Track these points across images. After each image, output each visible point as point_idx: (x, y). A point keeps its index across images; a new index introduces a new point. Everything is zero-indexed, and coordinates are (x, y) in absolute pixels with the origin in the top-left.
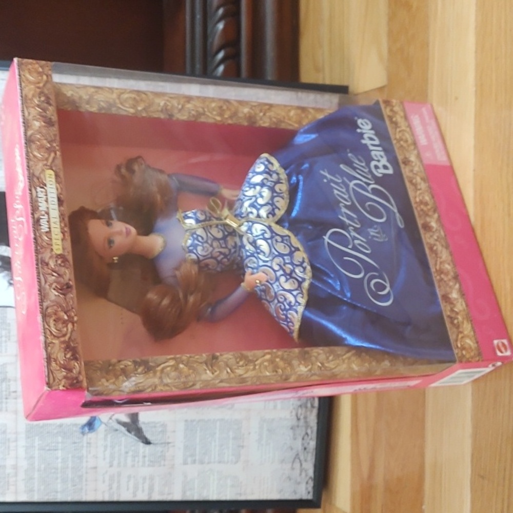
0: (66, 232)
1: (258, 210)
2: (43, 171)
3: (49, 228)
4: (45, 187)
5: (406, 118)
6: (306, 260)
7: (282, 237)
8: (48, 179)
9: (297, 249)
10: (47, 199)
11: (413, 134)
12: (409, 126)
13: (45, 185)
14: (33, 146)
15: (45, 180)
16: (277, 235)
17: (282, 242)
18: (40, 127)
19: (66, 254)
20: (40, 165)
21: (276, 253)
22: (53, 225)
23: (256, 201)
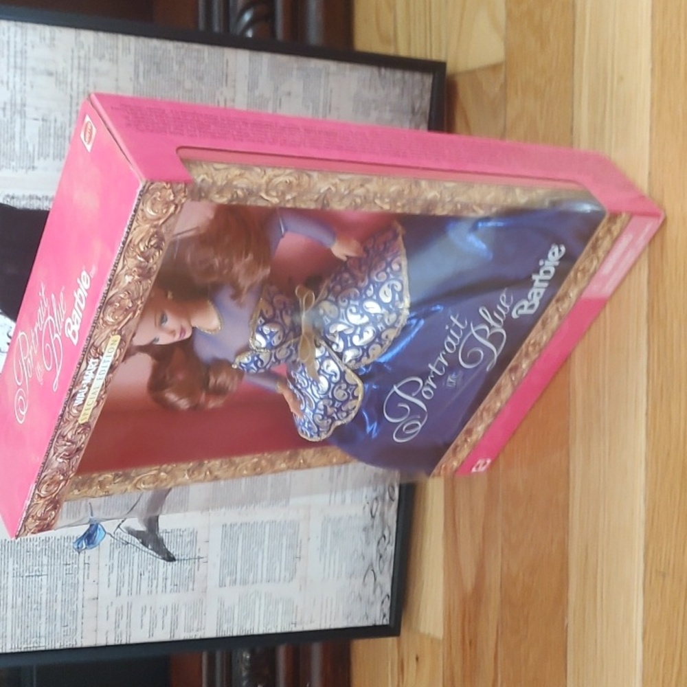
0: (103, 399)
1: (346, 348)
2: (108, 337)
3: (84, 401)
4: (101, 357)
5: (615, 241)
6: (356, 409)
7: (348, 385)
8: (109, 346)
9: (356, 398)
10: (97, 370)
11: (602, 263)
12: (608, 252)
13: (102, 354)
14: (110, 309)
15: (105, 350)
16: (345, 381)
17: (346, 390)
18: (129, 283)
19: (91, 421)
20: (108, 330)
21: (330, 396)
22: (90, 395)
23: (351, 335)
